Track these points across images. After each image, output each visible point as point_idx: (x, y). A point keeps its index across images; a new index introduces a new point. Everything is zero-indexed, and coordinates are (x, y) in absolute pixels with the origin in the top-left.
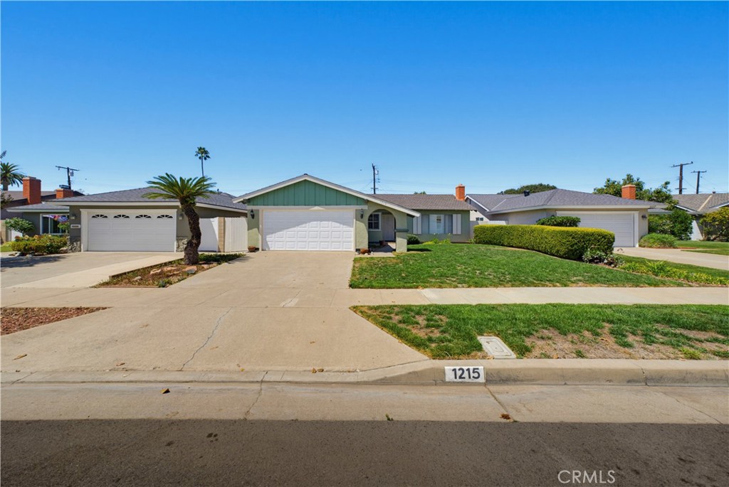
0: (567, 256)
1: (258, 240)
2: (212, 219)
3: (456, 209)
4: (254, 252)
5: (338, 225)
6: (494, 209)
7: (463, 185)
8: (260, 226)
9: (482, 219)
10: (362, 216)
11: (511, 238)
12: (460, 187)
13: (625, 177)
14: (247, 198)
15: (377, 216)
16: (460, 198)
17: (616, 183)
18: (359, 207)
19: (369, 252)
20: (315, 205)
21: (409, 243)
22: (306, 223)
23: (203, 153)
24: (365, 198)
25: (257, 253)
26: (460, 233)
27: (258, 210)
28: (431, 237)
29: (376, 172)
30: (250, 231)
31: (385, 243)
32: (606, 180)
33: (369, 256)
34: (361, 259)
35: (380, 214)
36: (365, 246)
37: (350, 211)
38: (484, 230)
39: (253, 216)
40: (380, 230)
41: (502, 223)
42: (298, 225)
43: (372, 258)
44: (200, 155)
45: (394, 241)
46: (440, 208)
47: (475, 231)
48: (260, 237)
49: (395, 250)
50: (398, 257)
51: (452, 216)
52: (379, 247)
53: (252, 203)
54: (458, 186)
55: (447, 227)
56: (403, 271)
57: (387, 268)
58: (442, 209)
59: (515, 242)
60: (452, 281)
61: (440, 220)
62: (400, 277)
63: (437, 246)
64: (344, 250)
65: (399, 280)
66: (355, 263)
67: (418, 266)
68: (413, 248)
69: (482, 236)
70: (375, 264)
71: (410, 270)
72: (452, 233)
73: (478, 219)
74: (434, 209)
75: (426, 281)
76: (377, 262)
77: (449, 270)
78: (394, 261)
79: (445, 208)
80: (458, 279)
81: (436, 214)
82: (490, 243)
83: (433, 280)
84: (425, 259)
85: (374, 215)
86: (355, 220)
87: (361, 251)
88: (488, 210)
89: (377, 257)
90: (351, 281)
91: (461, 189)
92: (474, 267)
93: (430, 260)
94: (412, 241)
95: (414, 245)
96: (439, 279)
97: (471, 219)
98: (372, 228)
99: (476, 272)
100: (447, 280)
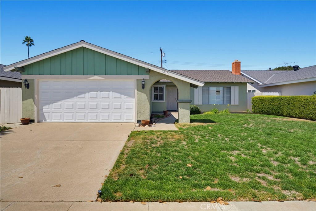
1: (33, 111)
3: (234, 81)
4: (28, 124)
5: (119, 95)
6: (267, 82)
7: (239, 61)
8: (36, 96)
9: (254, 91)
10: (143, 87)
11: (292, 108)
12: (236, 63)
14: (19, 66)
15: (161, 89)
16: (236, 72)
18: (141, 77)
19: (150, 123)
20: (94, 75)
21: (192, 113)
22: (85, 93)
23: (29, 41)
24: (146, 67)
25: (31, 125)
26: (238, 104)
27: (34, 80)
28: (211, 107)
29: (163, 55)
30: (25, 102)
31: (168, 113)
33: (149, 129)
34: (139, 133)
35: (164, 86)
36: (147, 117)
37: (131, 81)
38: (261, 100)
39: (28, 86)
40: (164, 101)
41: (276, 94)
42: (76, 96)
43: (151, 132)
44: (26, 43)
45: (177, 111)
46: (219, 80)
47: (253, 101)
48: (35, 108)
49: (177, 121)
50: (181, 131)
51: (230, 88)
52: (162, 117)
53: (26, 72)
54: (234, 62)
55: (225, 98)
56: (188, 155)
57: (166, 150)
58: (221, 81)
59: (296, 112)
60: (270, 182)
61: (219, 92)
62: (183, 169)
63: (218, 116)
64: (125, 121)
65: (183, 179)
66: (129, 140)
67: (207, 147)
68: (196, 118)
69: (260, 107)
70: (152, 143)
71: (197, 154)
72: (230, 103)
73: (250, 91)
74: (214, 81)
75: (226, 183)
76: (155, 137)
77: (254, 156)
78: (177, 137)
79: (224, 81)
80: (277, 177)
81: (215, 86)
82: (268, 113)
83: (237, 179)
84: (213, 134)
85: (159, 87)
86: (136, 90)
87: (142, 122)
88: (260, 83)
89: (158, 130)
90: (106, 182)
91: (237, 65)
92: (286, 151)
93: (219, 136)
94: (194, 111)
95: (197, 115)
96: (246, 177)
97: (247, 92)
98: (157, 99)
99: (295, 161)
100: (259, 180)
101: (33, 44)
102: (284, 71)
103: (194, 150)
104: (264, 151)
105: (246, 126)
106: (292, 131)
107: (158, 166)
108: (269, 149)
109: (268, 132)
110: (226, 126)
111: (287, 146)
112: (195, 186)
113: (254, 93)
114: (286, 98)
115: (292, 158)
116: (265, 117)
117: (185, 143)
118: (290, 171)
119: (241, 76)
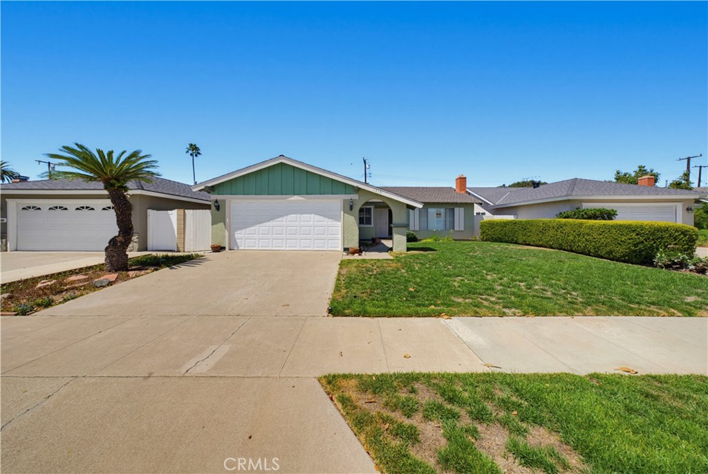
0: (626, 259)
1: (224, 237)
2: (170, 212)
3: (458, 201)
5: (322, 218)
6: (500, 202)
7: (464, 176)
8: (227, 220)
9: (484, 214)
10: (351, 208)
11: (529, 234)
12: (460, 178)
13: (637, 169)
14: (210, 185)
15: (369, 211)
16: (461, 190)
17: (627, 176)
18: (348, 197)
19: (360, 252)
20: (294, 194)
21: (409, 240)
22: (283, 216)
23: (194, 150)
24: (355, 184)
25: (222, 253)
26: (463, 229)
27: (225, 200)
28: (430, 234)
29: (367, 166)
30: (215, 226)
31: (378, 240)
32: (616, 172)
33: (360, 258)
34: (350, 262)
35: (372, 207)
36: (355, 244)
37: (336, 202)
38: (492, 225)
39: (218, 208)
40: (372, 226)
41: (510, 218)
42: (273, 219)
43: (364, 260)
44: (190, 152)
45: (391, 238)
46: (440, 201)
47: (482, 226)
48: (227, 233)
49: (391, 249)
50: (398, 259)
51: (453, 209)
52: (372, 245)
53: (216, 192)
54: (457, 177)
55: (448, 223)
56: (409, 281)
57: (385, 277)
58: (442, 201)
59: (534, 239)
60: (492, 302)
61: (440, 214)
62: (406, 293)
63: (439, 244)
64: (329, 249)
65: (407, 300)
66: (341, 268)
67: (429, 274)
68: (413, 246)
69: (490, 233)
70: (368, 271)
71: (418, 280)
72: (454, 229)
73: (478, 214)
74: (433, 201)
75: (450, 303)
76: (370, 266)
77: (477, 282)
78: (394, 265)
79: (446, 201)
80: (499, 298)
81: (435, 207)
82: (500, 240)
83: (460, 300)
84: (434, 261)
85: (366, 209)
86: (342, 213)
87: (350, 250)
88: (492, 204)
89: (371, 258)
90: (332, 303)
91: (462, 181)
92: (512, 277)
93: (441, 264)
94: (411, 239)
95: (413, 243)
96: (468, 298)
97: (475, 214)
98: (363, 223)
99: (520, 285)
100: (482, 301)
101: (199, 154)
102: (522, 188)
103: (414, 277)
104: (489, 277)
105: (471, 254)
106: (524, 259)
107: (379, 291)
108: (495, 275)
109: (496, 259)
110: (448, 254)
111: (514, 272)
112: (418, 305)
113: (484, 216)
114: (521, 222)
115: (517, 283)
116: (496, 245)
117: (403, 271)
118: (514, 294)
119: (467, 195)
